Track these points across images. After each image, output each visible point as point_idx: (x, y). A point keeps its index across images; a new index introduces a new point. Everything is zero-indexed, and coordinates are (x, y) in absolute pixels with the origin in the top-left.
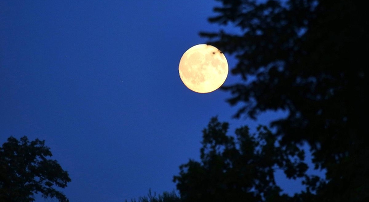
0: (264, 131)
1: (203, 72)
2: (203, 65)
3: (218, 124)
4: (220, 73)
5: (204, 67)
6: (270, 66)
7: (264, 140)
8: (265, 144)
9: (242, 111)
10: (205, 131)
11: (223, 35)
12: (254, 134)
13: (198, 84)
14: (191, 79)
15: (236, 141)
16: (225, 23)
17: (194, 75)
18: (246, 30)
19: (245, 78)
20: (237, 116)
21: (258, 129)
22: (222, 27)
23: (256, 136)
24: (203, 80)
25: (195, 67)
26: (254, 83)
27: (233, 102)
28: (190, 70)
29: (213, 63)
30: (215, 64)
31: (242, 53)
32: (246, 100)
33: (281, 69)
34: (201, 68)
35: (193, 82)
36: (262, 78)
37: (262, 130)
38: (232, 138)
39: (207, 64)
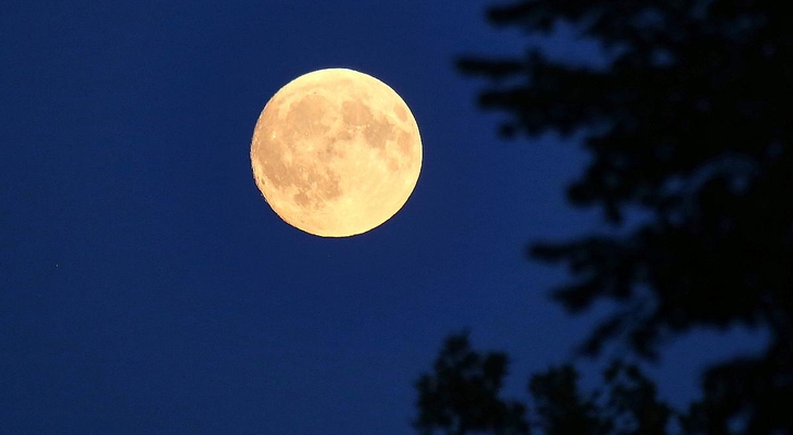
0: (630, 384)
1: (336, 164)
2: (334, 140)
3: (472, 359)
4: (394, 167)
5: (337, 146)
6: (703, 175)
7: (628, 415)
8: (634, 426)
9: (606, 330)
10: (423, 384)
11: (537, 64)
12: (596, 394)
13: (317, 206)
14: (294, 190)
15: (532, 415)
16: (545, 26)
17: (305, 176)
18: (620, 49)
19: (614, 217)
20: (592, 348)
21: (610, 375)
22: (538, 40)
23: (603, 400)
24: (333, 192)
25: (308, 147)
26: (646, 233)
27: (575, 299)
28: (288, 158)
29: (368, 134)
30: (377, 133)
31: (603, 128)
32: (622, 292)
33: (739, 184)
34: (328, 151)
35: (302, 199)
36: (675, 218)
37: (622, 378)
38: (519, 409)
39: (348, 138)
